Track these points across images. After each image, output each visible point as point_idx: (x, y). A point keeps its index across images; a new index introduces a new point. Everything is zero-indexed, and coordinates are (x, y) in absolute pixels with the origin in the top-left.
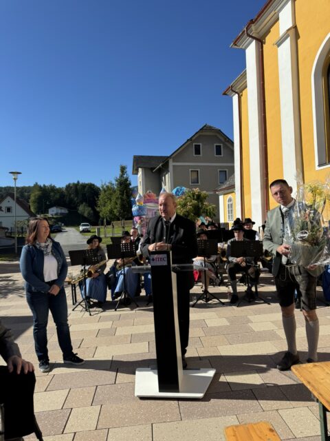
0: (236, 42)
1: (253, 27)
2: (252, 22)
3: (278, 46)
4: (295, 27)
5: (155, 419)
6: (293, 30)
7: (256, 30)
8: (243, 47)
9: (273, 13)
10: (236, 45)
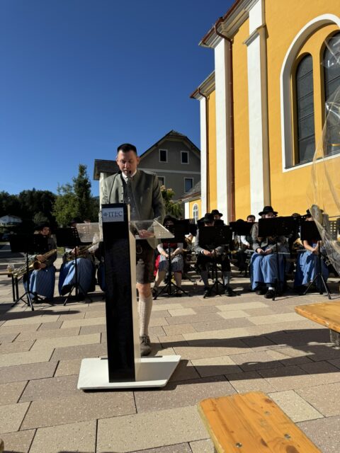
0: (204, 40)
1: (222, 25)
2: (222, 20)
3: (248, 45)
4: (265, 26)
5: (101, 414)
6: (263, 29)
7: (225, 28)
8: (212, 46)
9: (243, 11)
10: (205, 44)
